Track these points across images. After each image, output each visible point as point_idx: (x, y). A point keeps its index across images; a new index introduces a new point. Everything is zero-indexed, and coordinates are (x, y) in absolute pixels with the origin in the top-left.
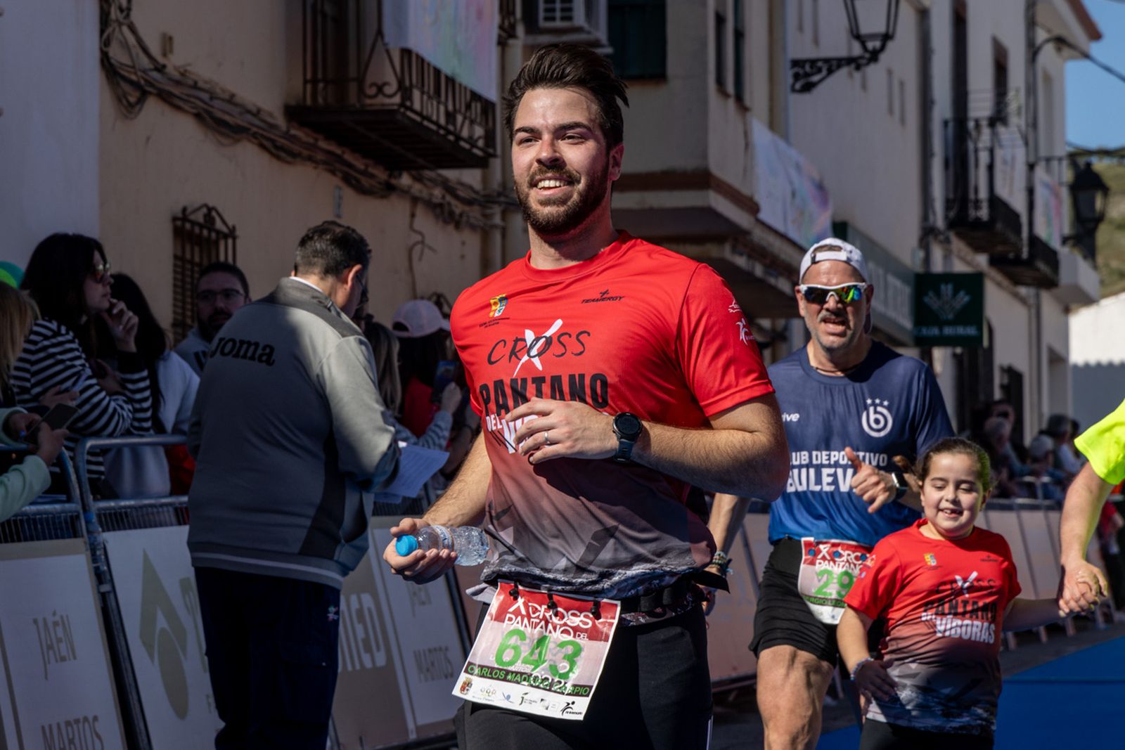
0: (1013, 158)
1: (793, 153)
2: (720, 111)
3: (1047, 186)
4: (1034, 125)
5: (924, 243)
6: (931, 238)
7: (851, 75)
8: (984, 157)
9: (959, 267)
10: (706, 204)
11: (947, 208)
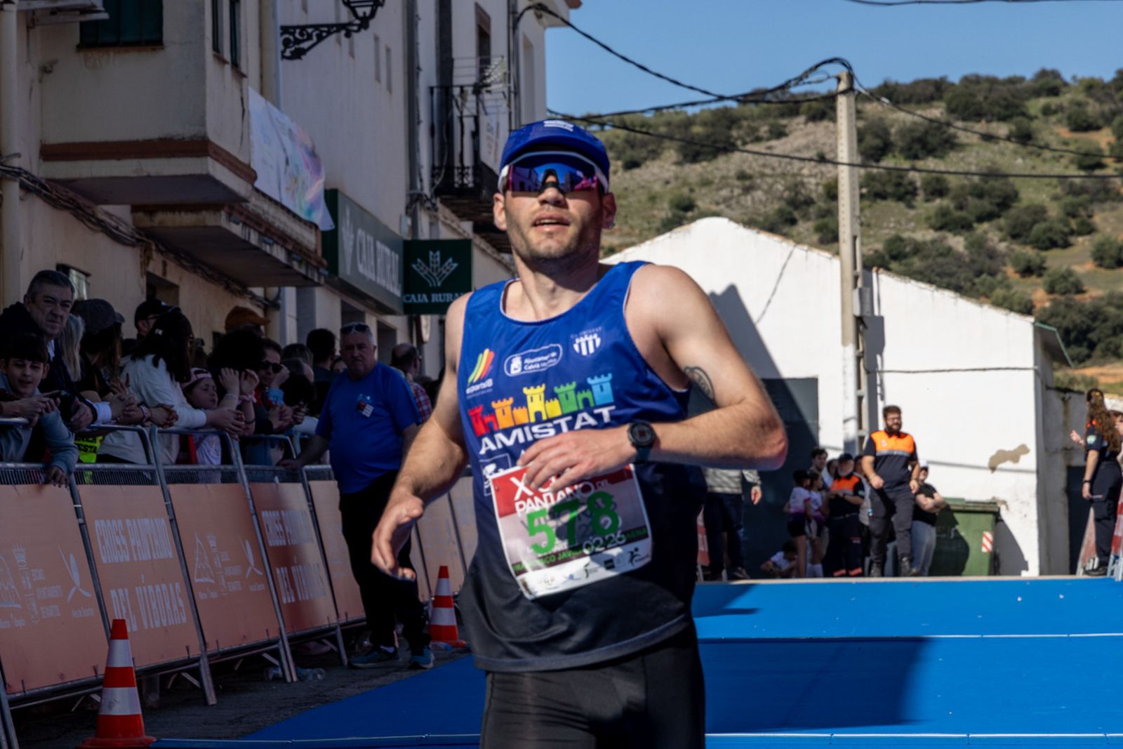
0: (498, 124)
1: (286, 120)
2: (217, 77)
4: (517, 93)
5: (411, 211)
6: (418, 205)
7: (339, 41)
8: (469, 125)
9: (445, 234)
10: (204, 172)
11: (433, 176)
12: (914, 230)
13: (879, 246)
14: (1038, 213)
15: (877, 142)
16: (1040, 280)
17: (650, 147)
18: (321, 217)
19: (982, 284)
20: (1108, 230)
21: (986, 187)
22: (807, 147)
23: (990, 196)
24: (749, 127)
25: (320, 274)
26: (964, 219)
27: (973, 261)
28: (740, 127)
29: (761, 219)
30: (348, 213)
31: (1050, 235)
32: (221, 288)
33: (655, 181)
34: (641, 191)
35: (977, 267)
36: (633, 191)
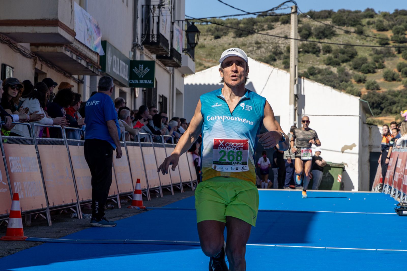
0: (166, 20)
1: (88, 14)
3: (178, 30)
4: (174, 9)
5: (133, 50)
6: (136, 48)
8: (156, 19)
9: (146, 59)
10: (57, 32)
11: (142, 37)
12: (319, 65)
13: (306, 70)
14: (364, 60)
15: (307, 32)
16: (364, 85)
17: (224, 31)
18: (100, 50)
19: (343, 85)
20: (390, 67)
21: (346, 50)
22: (281, 33)
23: (347, 53)
24: (260, 25)
25: (98, 71)
26: (337, 61)
27: (340, 77)
28: (257, 25)
29: (263, 59)
30: (110, 49)
31: (368, 68)
32: (62, 75)
33: (225, 44)
34: (220, 47)
35: (341, 79)
36: (217, 47)
